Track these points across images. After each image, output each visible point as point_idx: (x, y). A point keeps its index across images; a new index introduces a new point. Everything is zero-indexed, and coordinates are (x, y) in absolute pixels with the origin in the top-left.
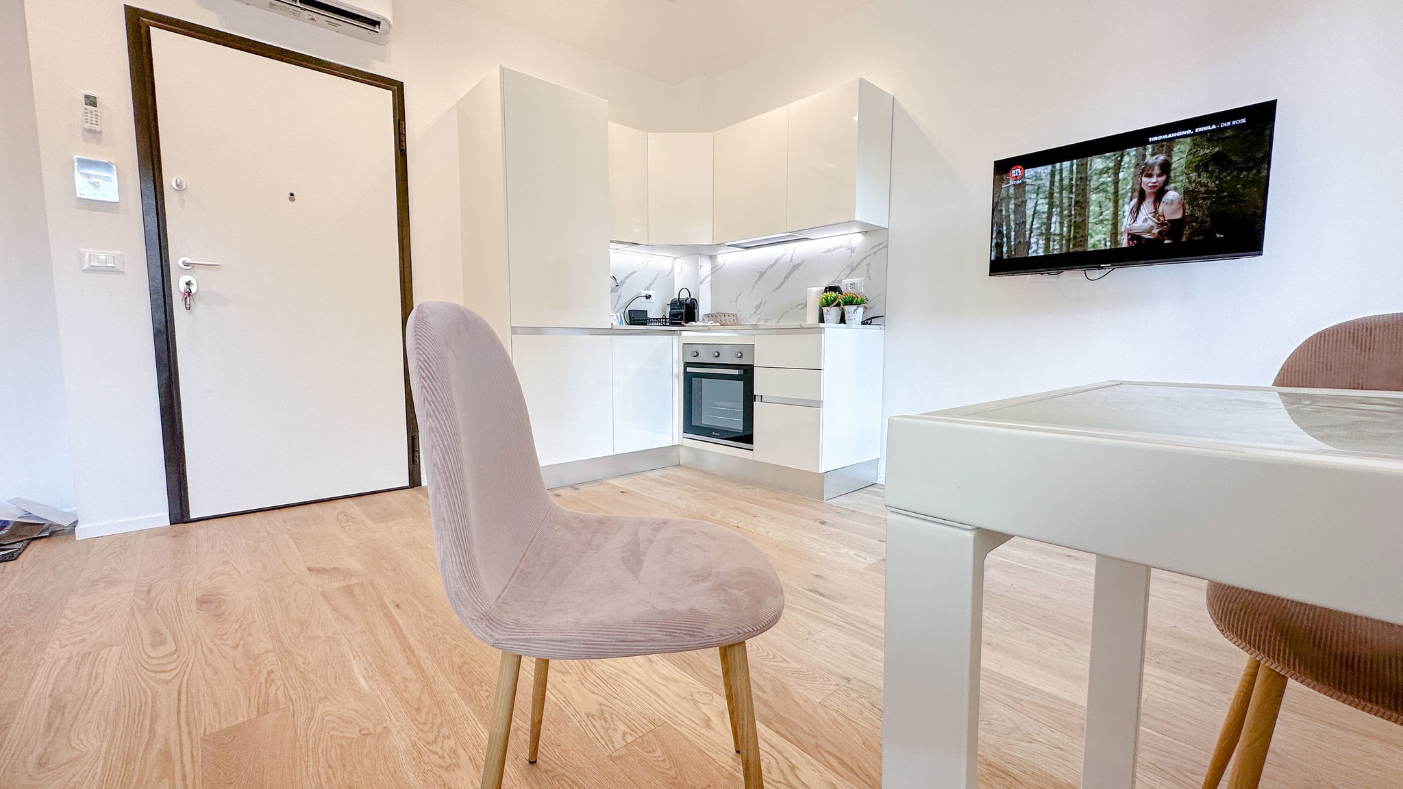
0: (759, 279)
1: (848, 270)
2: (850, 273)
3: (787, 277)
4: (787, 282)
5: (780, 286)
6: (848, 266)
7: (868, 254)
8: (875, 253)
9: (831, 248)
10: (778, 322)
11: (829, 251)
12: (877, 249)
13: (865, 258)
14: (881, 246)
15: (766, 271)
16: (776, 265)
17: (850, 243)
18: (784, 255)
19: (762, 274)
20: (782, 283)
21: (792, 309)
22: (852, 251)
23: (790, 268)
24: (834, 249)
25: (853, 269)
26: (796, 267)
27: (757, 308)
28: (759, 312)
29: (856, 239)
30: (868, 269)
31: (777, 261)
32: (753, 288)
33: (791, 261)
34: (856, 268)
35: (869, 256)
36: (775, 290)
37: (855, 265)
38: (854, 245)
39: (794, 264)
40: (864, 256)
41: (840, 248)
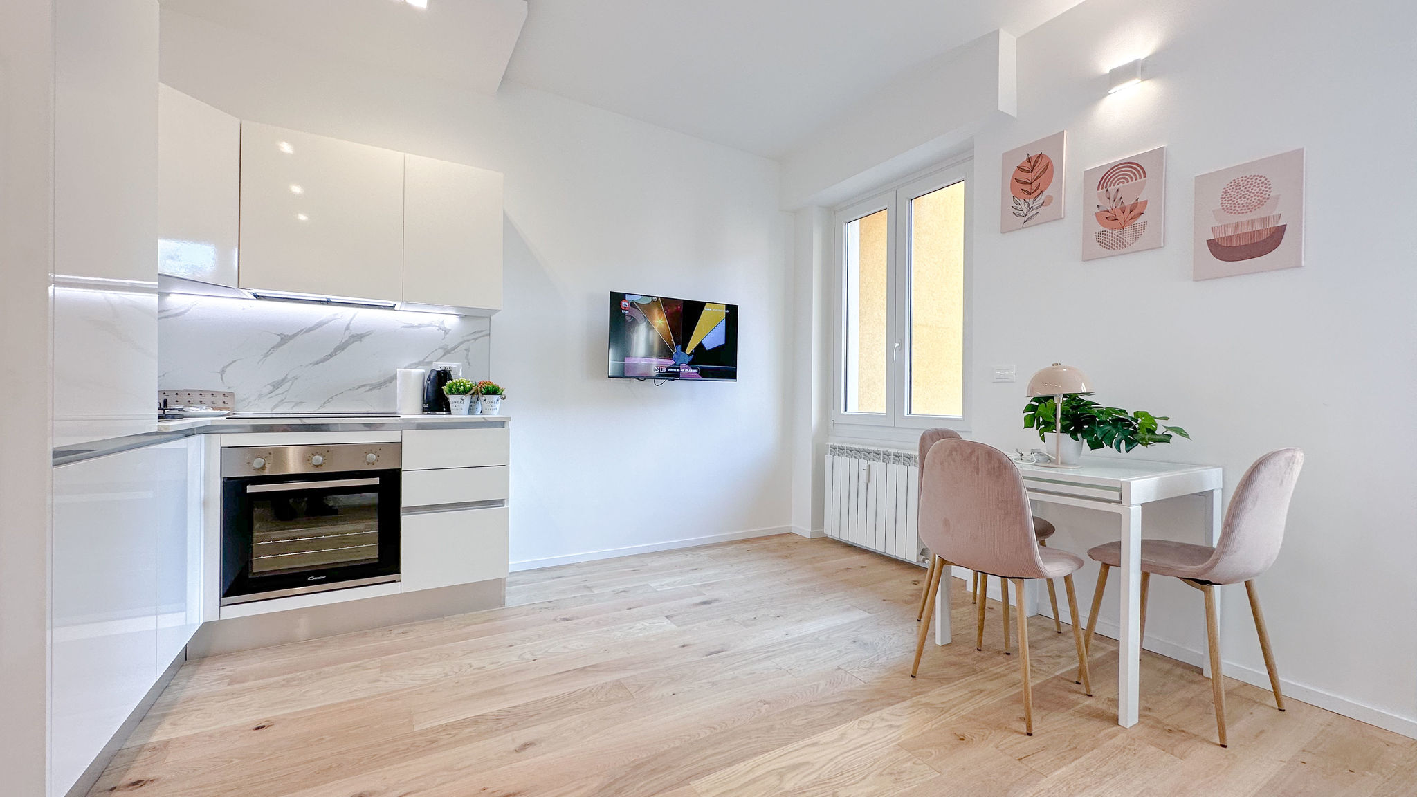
0: (279, 345)
1: (441, 352)
2: (443, 356)
3: (342, 347)
4: (340, 355)
5: (326, 359)
6: (441, 348)
7: (468, 338)
8: (476, 339)
9: (415, 323)
10: (322, 406)
11: (412, 326)
12: (477, 335)
13: (462, 343)
14: (484, 333)
15: (295, 335)
16: (317, 330)
17: (442, 323)
18: (335, 319)
19: (285, 339)
20: (331, 356)
21: (350, 390)
22: (446, 332)
23: (347, 338)
24: (420, 326)
25: (447, 352)
26: (358, 338)
27: (276, 385)
28: (278, 391)
29: (451, 321)
30: (467, 355)
31: (319, 325)
32: (266, 355)
33: (348, 328)
34: (452, 351)
35: (468, 341)
36: (317, 363)
37: (449, 348)
38: (447, 325)
39: (353, 333)
40: (462, 340)
41: (428, 326)
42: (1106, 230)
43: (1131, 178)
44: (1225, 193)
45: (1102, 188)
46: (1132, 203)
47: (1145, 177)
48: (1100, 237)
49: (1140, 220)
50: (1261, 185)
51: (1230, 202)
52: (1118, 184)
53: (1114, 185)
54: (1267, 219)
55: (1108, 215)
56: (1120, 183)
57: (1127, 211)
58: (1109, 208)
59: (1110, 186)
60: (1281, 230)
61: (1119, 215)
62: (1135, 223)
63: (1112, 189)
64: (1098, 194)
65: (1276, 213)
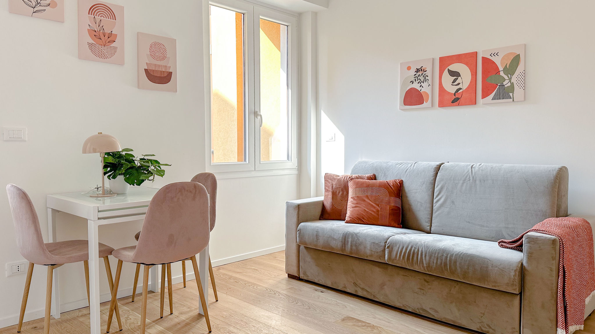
42: (95, 43)
43: (108, 17)
44: (151, 47)
45: (91, 14)
46: (109, 32)
47: (115, 20)
48: (90, 45)
49: (114, 45)
50: (164, 49)
51: (153, 52)
52: (101, 16)
53: (98, 16)
54: (166, 66)
55: (95, 34)
56: (102, 16)
57: (106, 37)
58: (96, 30)
59: (96, 16)
60: (170, 74)
61: (102, 37)
62: (111, 45)
63: (98, 18)
64: (89, 16)
65: (169, 65)
